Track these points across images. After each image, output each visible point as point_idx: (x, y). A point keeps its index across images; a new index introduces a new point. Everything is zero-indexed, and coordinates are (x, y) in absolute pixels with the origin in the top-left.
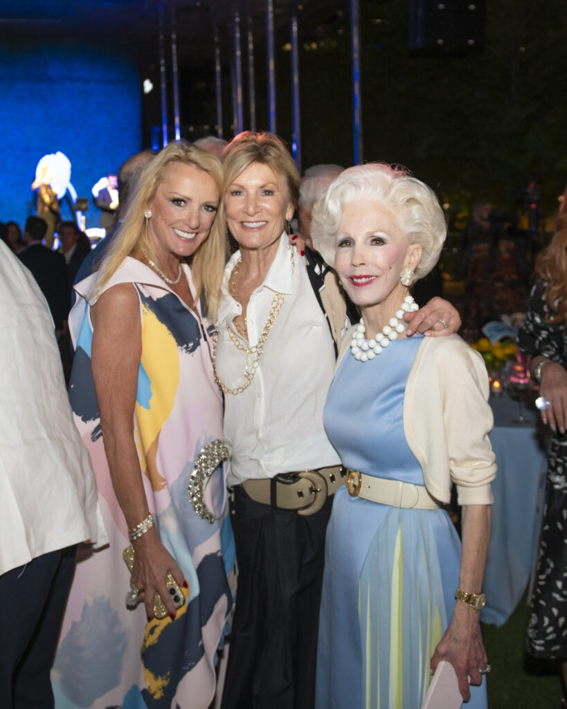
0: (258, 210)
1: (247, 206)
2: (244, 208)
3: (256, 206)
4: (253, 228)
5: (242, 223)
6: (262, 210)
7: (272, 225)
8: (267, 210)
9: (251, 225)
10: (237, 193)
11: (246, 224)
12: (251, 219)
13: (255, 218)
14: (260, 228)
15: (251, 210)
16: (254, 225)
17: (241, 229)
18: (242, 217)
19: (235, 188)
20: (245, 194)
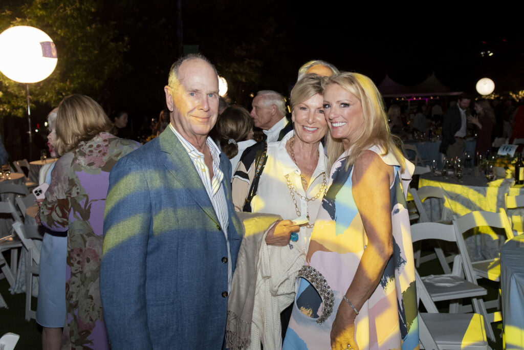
0: (314, 121)
1: (309, 118)
2: (306, 119)
3: (314, 119)
4: (309, 131)
5: (303, 126)
6: (316, 121)
7: (321, 130)
8: (319, 121)
9: (309, 129)
10: (304, 109)
11: (305, 127)
12: (309, 125)
13: (312, 126)
14: (313, 132)
15: (311, 120)
16: (311, 129)
17: (302, 130)
18: (304, 123)
19: (303, 106)
20: (308, 110)
